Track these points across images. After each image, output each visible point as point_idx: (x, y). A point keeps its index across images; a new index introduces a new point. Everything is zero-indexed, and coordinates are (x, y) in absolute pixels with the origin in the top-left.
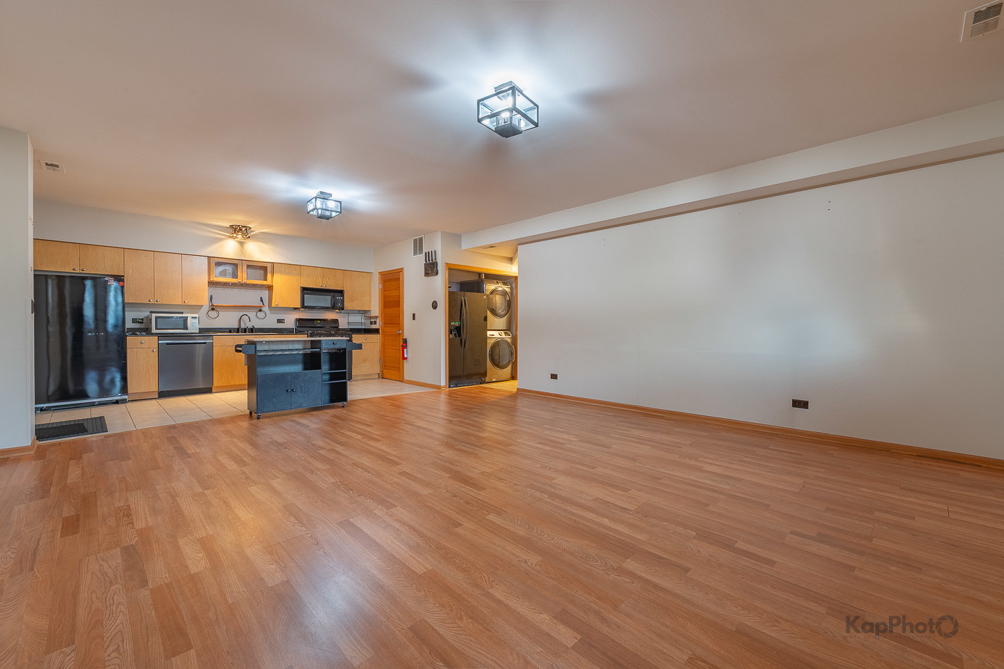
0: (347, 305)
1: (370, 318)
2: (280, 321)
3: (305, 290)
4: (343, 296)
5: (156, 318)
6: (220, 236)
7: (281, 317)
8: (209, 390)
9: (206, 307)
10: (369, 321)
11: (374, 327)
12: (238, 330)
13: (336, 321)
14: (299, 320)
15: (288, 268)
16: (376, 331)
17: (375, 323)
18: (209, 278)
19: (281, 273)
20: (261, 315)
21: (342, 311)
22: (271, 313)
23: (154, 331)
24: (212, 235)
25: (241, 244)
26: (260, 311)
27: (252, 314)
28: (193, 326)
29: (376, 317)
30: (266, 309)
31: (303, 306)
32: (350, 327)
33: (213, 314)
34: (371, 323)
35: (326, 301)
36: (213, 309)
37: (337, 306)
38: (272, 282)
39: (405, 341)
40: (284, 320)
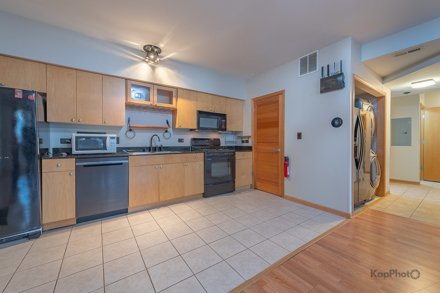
0: (228, 127)
1: (242, 137)
2: (180, 141)
3: (201, 114)
4: (226, 119)
5: (77, 138)
7: (181, 137)
8: (125, 212)
9: (125, 129)
10: (240, 140)
11: (245, 145)
12: (149, 149)
13: (218, 140)
14: (194, 139)
15: (189, 93)
16: (249, 149)
17: (247, 142)
18: (126, 100)
19: (183, 97)
20: (167, 135)
21: (224, 132)
22: (174, 134)
23: (74, 152)
24: (129, 57)
25: (153, 68)
26: (166, 131)
27: (160, 134)
28: (111, 147)
29: (248, 137)
30: (170, 130)
31: (199, 128)
32: (227, 145)
33: (130, 134)
34: (243, 142)
36: (130, 130)
37: (222, 128)
38: (176, 106)
39: (286, 159)
40: (183, 139)
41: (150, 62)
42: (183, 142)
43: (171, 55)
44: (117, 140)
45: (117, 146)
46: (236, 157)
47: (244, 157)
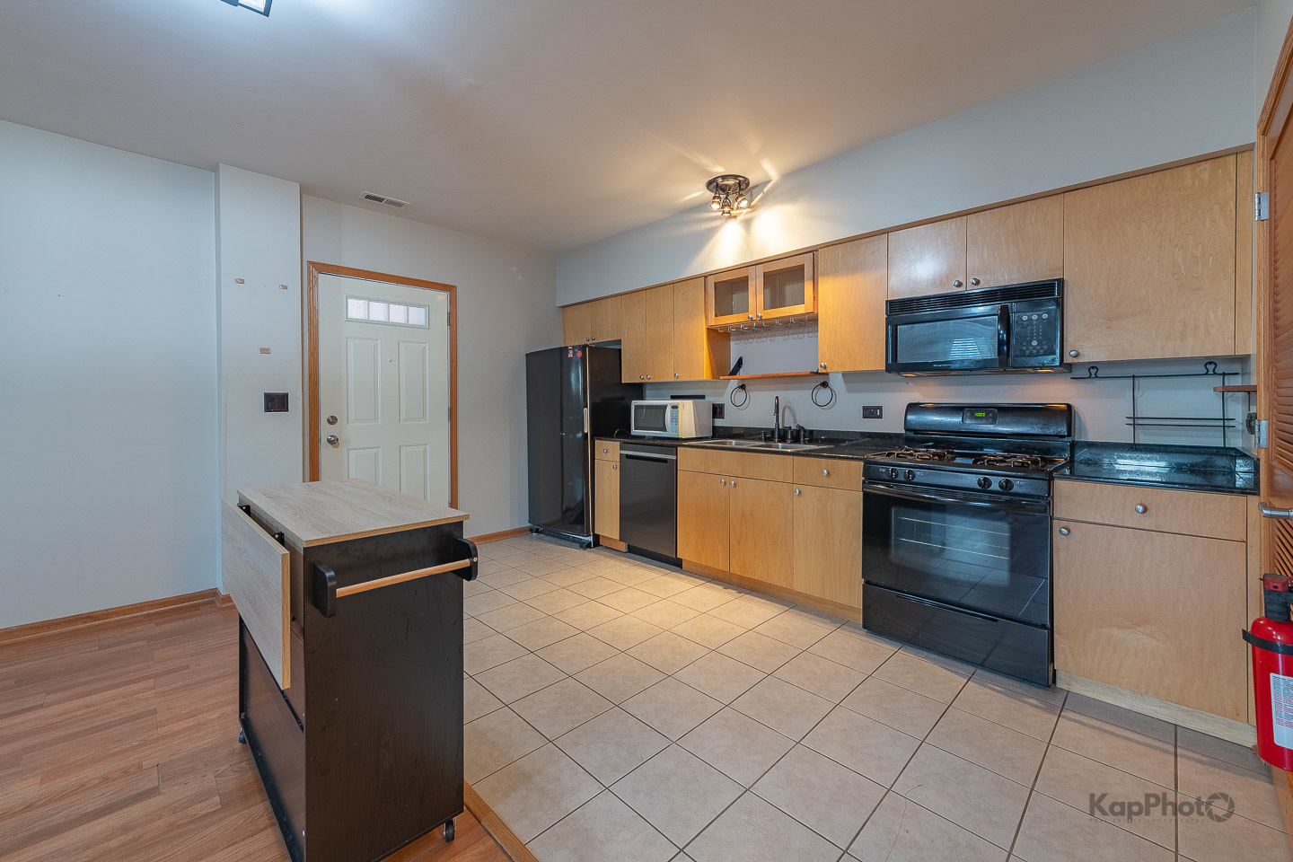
0: (1085, 342)
2: (871, 412)
7: (872, 399)
13: (1068, 413)
15: (857, 250)
18: (708, 325)
20: (824, 394)
21: (1073, 369)
22: (849, 391)
23: (633, 430)
24: (704, 226)
26: (825, 385)
28: (673, 424)
30: (837, 382)
31: (899, 365)
33: (742, 396)
35: (984, 334)
36: (743, 387)
38: (816, 307)
40: (880, 408)
41: (740, 214)
42: (880, 417)
44: (717, 411)
45: (719, 422)
46: (1062, 508)
47: (1146, 522)
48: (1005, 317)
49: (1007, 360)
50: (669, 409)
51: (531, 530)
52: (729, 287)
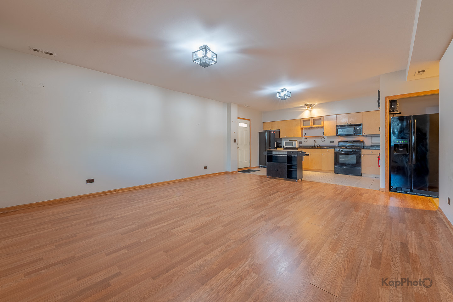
0: (365, 132)
2: (332, 142)
4: (361, 127)
5: (285, 142)
6: (304, 110)
7: (332, 140)
13: (363, 142)
14: (340, 142)
18: (301, 127)
19: (327, 120)
20: (323, 140)
21: (363, 136)
22: (328, 139)
23: (285, 147)
24: (301, 110)
25: (310, 111)
26: (323, 138)
30: (325, 137)
31: (338, 135)
33: (306, 140)
35: (351, 130)
36: (306, 138)
38: (324, 125)
40: (334, 142)
41: (309, 109)
43: (316, 104)
44: (300, 143)
45: (301, 145)
46: (362, 153)
47: (372, 154)
48: (355, 128)
49: (355, 134)
50: (293, 142)
51: (260, 167)
52: (305, 121)
